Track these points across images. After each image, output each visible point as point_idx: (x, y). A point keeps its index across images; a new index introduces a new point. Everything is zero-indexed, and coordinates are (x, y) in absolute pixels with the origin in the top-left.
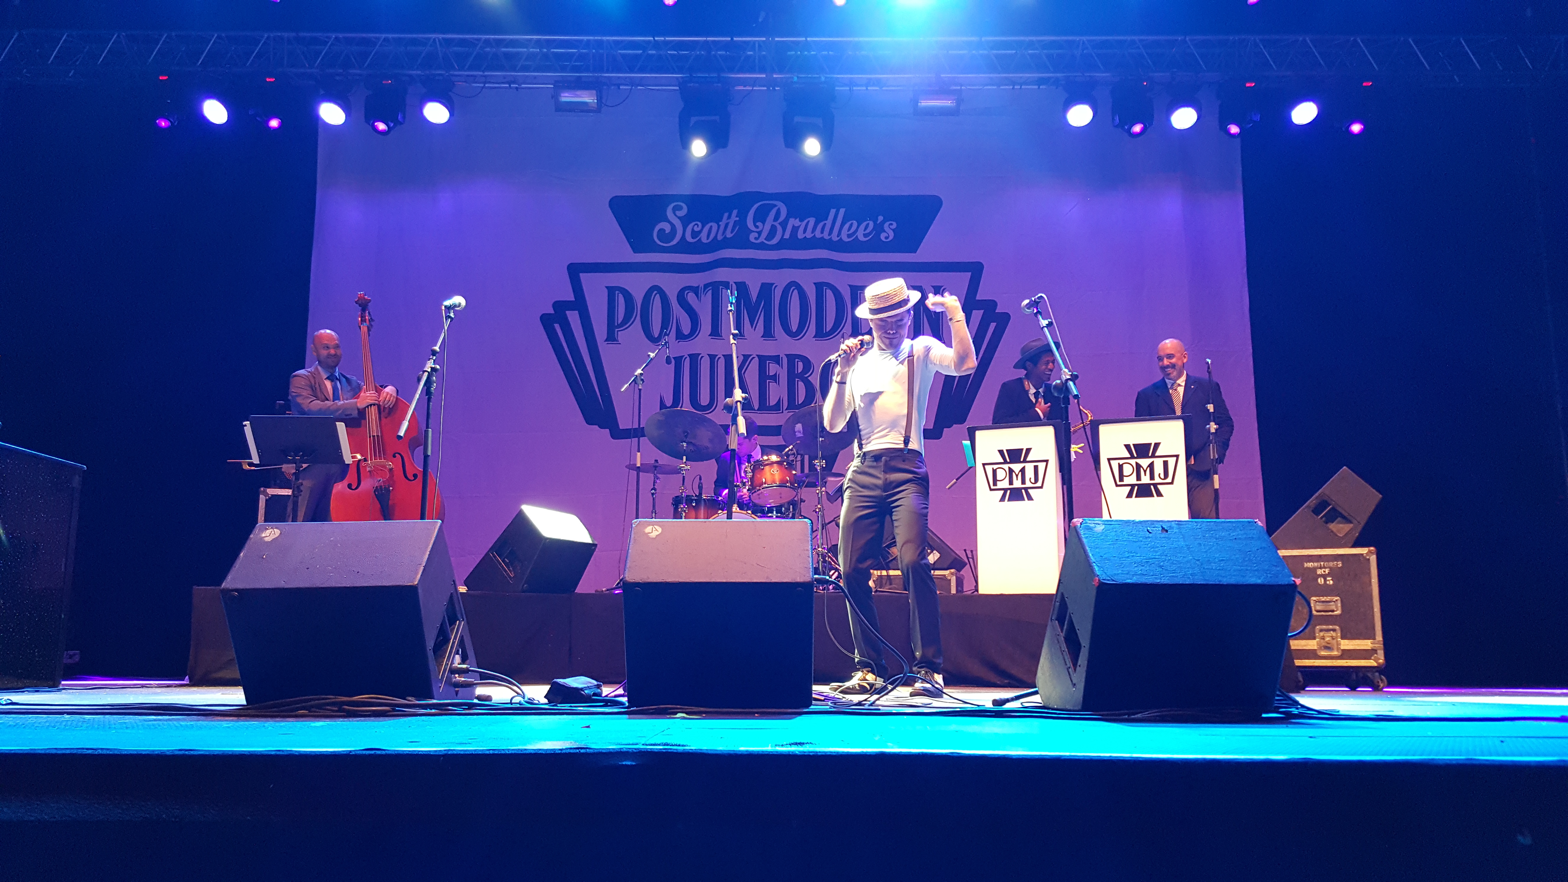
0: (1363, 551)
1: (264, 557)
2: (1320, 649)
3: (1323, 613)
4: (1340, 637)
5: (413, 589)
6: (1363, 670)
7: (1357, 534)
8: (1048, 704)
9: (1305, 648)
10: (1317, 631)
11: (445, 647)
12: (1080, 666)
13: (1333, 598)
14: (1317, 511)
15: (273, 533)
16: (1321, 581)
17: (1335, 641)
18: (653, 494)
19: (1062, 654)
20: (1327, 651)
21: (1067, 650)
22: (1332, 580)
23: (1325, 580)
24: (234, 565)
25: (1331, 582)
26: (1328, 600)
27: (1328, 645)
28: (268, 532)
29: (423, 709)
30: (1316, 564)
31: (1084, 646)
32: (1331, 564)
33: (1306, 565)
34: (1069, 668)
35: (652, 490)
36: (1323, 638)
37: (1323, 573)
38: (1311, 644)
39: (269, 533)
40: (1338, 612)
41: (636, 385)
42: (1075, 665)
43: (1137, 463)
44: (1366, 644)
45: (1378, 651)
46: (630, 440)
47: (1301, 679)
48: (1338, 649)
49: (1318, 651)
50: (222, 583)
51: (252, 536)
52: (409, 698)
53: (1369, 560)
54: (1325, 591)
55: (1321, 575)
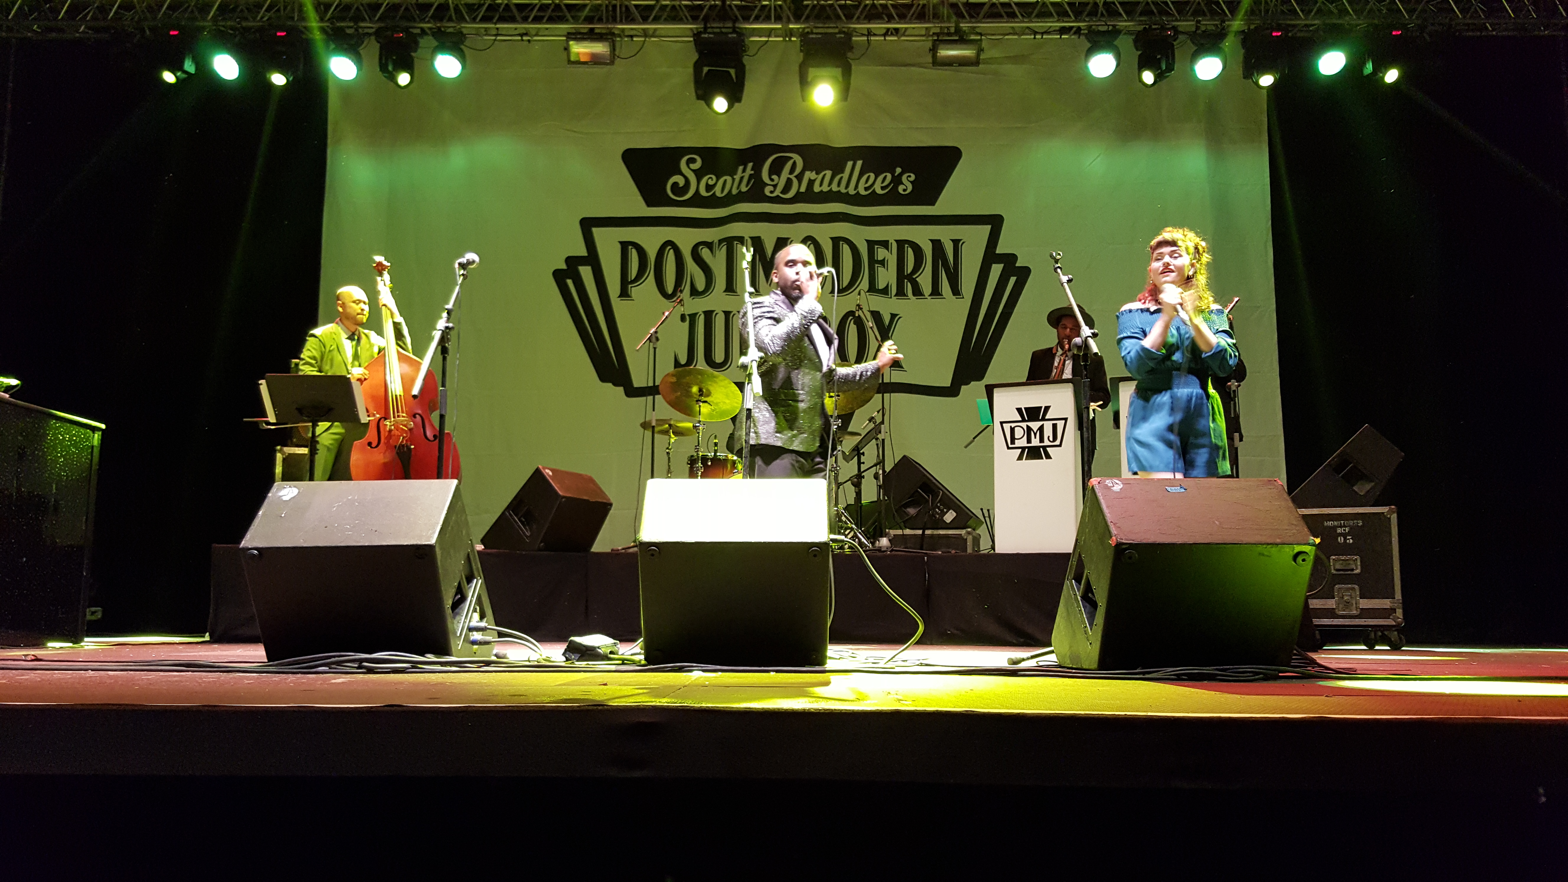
0: (1383, 509)
1: (283, 515)
2: (1339, 608)
3: (1342, 572)
4: (1359, 596)
5: (430, 547)
6: (1382, 629)
7: (1378, 493)
8: (1064, 663)
9: (1325, 607)
10: (1336, 590)
11: (462, 605)
12: (1096, 625)
13: (1352, 557)
14: (1338, 468)
15: (291, 491)
16: (1341, 540)
17: (1354, 600)
18: (668, 453)
19: (1079, 612)
20: (1345, 610)
21: (1083, 609)
22: (1351, 539)
23: (1345, 539)
24: (253, 524)
25: (1351, 541)
26: (1347, 558)
27: (1347, 604)
28: (286, 491)
29: (442, 666)
30: (1336, 523)
31: (1101, 605)
32: (1351, 523)
33: (1326, 524)
34: (1086, 625)
35: (667, 448)
36: (1342, 597)
37: (1343, 532)
38: (1331, 603)
39: (288, 493)
40: (1358, 571)
41: (651, 344)
42: (1092, 623)
44: (1386, 603)
45: (1397, 610)
46: (645, 398)
47: (1318, 636)
48: (1357, 608)
49: (1337, 610)
50: (242, 541)
51: (270, 495)
52: (426, 655)
53: (1389, 519)
54: (1345, 550)
55: (1341, 534)
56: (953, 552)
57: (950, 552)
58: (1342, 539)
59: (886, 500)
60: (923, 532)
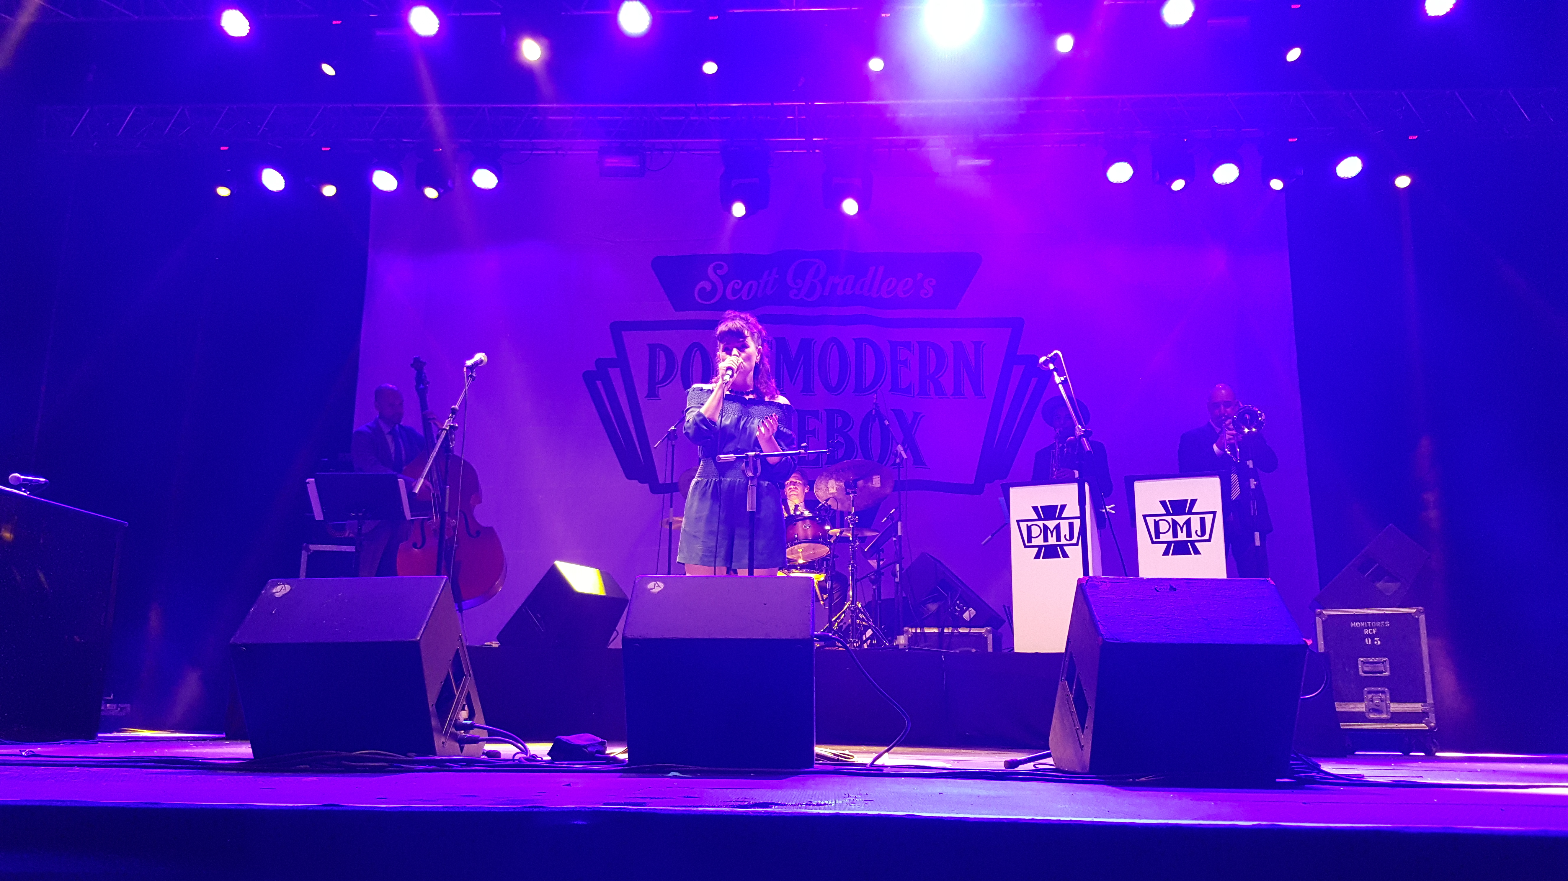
0: (1413, 610)
1: (274, 612)
2: (1370, 712)
3: (1371, 675)
4: (1388, 700)
5: (415, 645)
6: (1414, 735)
7: (1405, 593)
8: (1060, 766)
9: (1353, 710)
10: (1365, 693)
12: (1087, 727)
13: (1381, 658)
14: (1363, 568)
15: (284, 588)
16: (1368, 641)
17: (1384, 704)
19: (1072, 715)
20: (1376, 714)
21: (1075, 711)
22: (1379, 640)
23: (1373, 641)
24: (244, 621)
25: (1379, 643)
26: (1376, 660)
27: (1378, 708)
28: (279, 588)
29: (419, 765)
30: (1363, 624)
31: (1090, 707)
32: (1378, 624)
33: (1352, 625)
34: (1078, 729)
36: (1372, 700)
37: (1370, 633)
38: (1360, 707)
39: (281, 590)
40: (1387, 673)
41: (670, 442)
42: (1083, 727)
43: (1172, 519)
44: (1416, 707)
45: (1429, 714)
48: (1388, 712)
49: (1367, 714)
50: (232, 637)
51: (263, 591)
52: (409, 754)
53: (1418, 619)
54: (1373, 651)
55: (1368, 636)
56: (974, 650)
57: (971, 651)
58: (1370, 640)
59: (904, 597)
60: (943, 630)
